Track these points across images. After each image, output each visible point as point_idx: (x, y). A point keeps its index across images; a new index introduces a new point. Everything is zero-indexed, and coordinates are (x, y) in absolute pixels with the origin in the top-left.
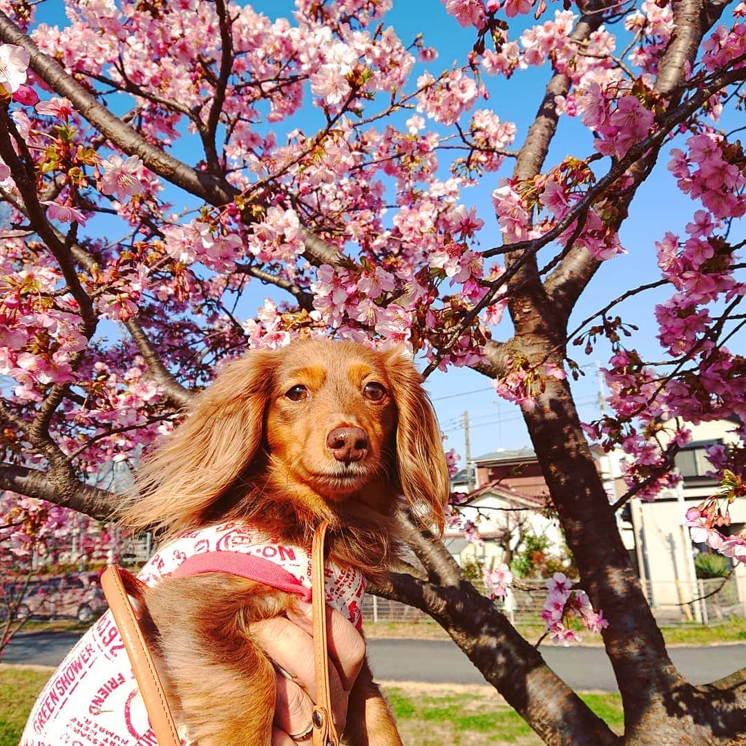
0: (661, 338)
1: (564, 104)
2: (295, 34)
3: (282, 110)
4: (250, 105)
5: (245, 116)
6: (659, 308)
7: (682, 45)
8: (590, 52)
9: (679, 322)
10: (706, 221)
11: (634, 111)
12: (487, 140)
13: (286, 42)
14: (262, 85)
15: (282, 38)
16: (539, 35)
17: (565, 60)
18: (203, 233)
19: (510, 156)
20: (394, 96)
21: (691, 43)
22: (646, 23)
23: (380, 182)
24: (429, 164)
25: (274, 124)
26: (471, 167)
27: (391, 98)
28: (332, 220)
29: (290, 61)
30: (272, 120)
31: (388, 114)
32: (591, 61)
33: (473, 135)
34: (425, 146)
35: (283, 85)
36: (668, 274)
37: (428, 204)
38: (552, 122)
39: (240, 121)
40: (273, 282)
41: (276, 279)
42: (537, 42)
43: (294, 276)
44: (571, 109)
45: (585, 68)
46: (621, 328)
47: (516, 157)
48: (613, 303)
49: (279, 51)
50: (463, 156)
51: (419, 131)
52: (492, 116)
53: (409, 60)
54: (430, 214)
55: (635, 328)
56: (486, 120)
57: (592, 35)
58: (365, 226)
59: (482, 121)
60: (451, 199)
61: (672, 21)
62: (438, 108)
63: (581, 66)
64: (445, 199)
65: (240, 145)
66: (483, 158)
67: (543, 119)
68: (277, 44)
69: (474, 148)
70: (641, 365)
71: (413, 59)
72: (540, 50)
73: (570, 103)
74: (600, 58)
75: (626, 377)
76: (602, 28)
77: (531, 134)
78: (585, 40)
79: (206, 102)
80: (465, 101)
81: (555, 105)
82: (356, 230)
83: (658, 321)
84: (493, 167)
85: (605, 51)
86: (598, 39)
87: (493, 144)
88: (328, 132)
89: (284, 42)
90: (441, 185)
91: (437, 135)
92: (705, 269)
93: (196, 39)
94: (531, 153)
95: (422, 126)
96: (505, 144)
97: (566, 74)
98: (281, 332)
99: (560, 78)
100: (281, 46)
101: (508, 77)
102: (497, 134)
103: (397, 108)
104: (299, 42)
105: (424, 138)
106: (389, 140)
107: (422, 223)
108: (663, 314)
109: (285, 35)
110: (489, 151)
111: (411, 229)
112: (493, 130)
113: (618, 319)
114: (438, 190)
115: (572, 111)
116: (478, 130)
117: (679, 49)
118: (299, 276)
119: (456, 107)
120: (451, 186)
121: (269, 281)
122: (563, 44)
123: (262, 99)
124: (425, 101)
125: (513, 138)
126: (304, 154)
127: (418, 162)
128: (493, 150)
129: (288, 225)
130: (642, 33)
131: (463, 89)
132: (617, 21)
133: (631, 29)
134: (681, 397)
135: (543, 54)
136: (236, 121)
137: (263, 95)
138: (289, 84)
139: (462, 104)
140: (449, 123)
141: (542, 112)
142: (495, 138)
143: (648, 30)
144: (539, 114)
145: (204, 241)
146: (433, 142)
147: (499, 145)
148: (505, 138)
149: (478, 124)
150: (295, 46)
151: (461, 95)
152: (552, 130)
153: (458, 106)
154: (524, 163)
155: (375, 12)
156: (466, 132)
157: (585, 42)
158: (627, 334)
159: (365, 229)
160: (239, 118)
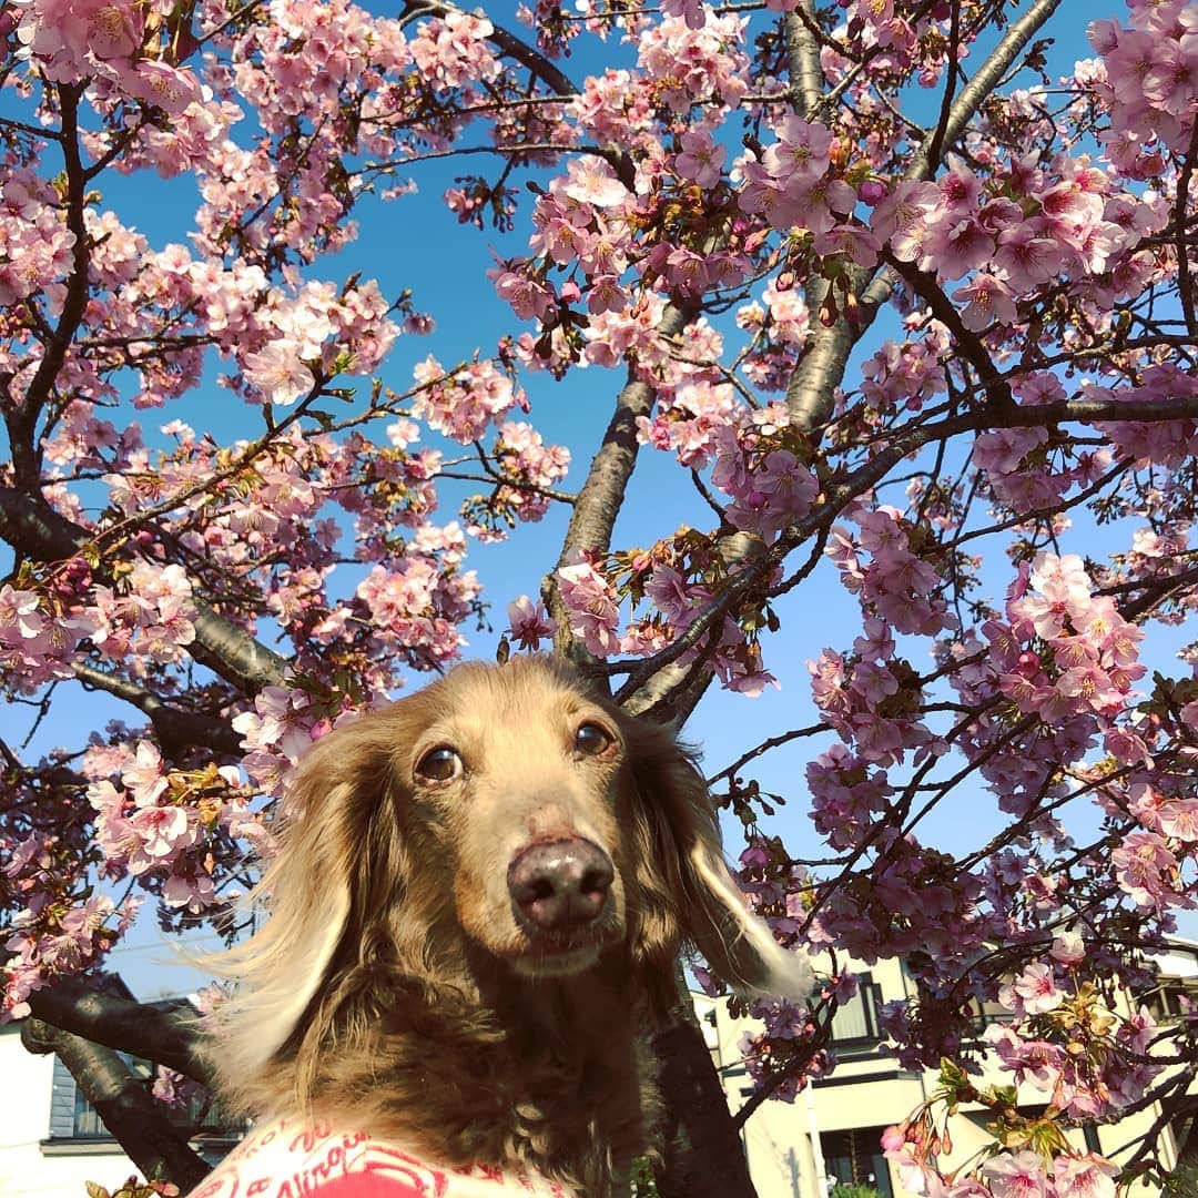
0: (816, 817)
1: (650, 430)
2: (199, 271)
3: (161, 390)
4: (104, 376)
5: (89, 393)
6: (813, 767)
7: (822, 358)
8: (685, 354)
9: (844, 793)
10: (884, 635)
11: (790, 474)
12: (525, 471)
13: (180, 282)
14: (130, 346)
15: (173, 274)
16: (609, 322)
17: (650, 364)
18: (23, 610)
19: (562, 500)
20: (377, 393)
21: (835, 356)
22: (768, 321)
23: (331, 520)
24: (422, 499)
25: (144, 411)
26: (497, 511)
27: (371, 397)
28: (236, 581)
29: (186, 312)
30: (143, 405)
31: (365, 421)
32: (688, 368)
33: (499, 460)
34: (418, 470)
35: (166, 349)
36: (829, 714)
37: (420, 566)
38: (629, 454)
39: (77, 401)
40: (108, 688)
41: (113, 681)
42: (606, 332)
43: (145, 675)
44: (660, 438)
45: (678, 378)
46: (759, 800)
47: (574, 503)
48: (746, 758)
49: (168, 295)
50: (482, 492)
51: (409, 444)
52: (531, 433)
53: (390, 332)
54: (424, 582)
55: (781, 801)
56: (521, 438)
57: (687, 330)
58: (303, 596)
59: (515, 439)
60: (453, 557)
61: (807, 323)
62: (448, 416)
63: (672, 374)
64: (443, 555)
65: (74, 440)
66: (516, 499)
67: (614, 447)
68: (165, 283)
69: (504, 481)
70: (789, 863)
71: (397, 329)
72: (611, 344)
73: (660, 431)
74: (701, 365)
75: (766, 886)
76: (702, 321)
77: (596, 469)
78: (677, 336)
79: (24, 366)
80: (495, 410)
81: (636, 429)
82: (287, 603)
83: (810, 788)
84: (535, 515)
85: (708, 356)
86: (696, 335)
87: (534, 478)
88: (266, 446)
89: (177, 282)
90: (435, 532)
91: (439, 454)
92: (885, 710)
93: (31, 268)
94: (597, 500)
95: (414, 439)
96: (553, 479)
97: (647, 382)
98: (167, 809)
99: (638, 389)
100: (171, 287)
101: (558, 379)
102: (541, 463)
103: (382, 413)
104: (204, 285)
105: (416, 457)
106: (353, 454)
107: (411, 598)
108: (818, 777)
109: (181, 271)
110: (527, 489)
111: (390, 607)
112: (533, 455)
113: (754, 785)
114: (430, 539)
115: (662, 442)
116: (508, 452)
117: (819, 364)
118: (155, 675)
119: (480, 418)
120: (453, 535)
121: (98, 685)
122: (647, 340)
123: (127, 367)
124: (425, 402)
125: (565, 471)
126: (220, 478)
127: (401, 493)
128: (536, 488)
129: (166, 592)
130: (763, 334)
131: (492, 390)
132: (723, 310)
133: (746, 326)
134: (848, 918)
135: (616, 352)
136: (70, 399)
137: (130, 361)
138: (180, 348)
139: (489, 413)
140: (467, 442)
141: (611, 436)
142: (538, 470)
143: (773, 332)
144: (608, 440)
145: (22, 624)
146: (432, 463)
147: (544, 482)
148: (554, 472)
149: (509, 444)
150: (197, 289)
151: (487, 400)
152: (628, 465)
153: (483, 416)
154: (586, 514)
155: (327, 242)
156: (489, 454)
157: (676, 339)
158: (769, 811)
159: (306, 603)
160: (77, 394)
